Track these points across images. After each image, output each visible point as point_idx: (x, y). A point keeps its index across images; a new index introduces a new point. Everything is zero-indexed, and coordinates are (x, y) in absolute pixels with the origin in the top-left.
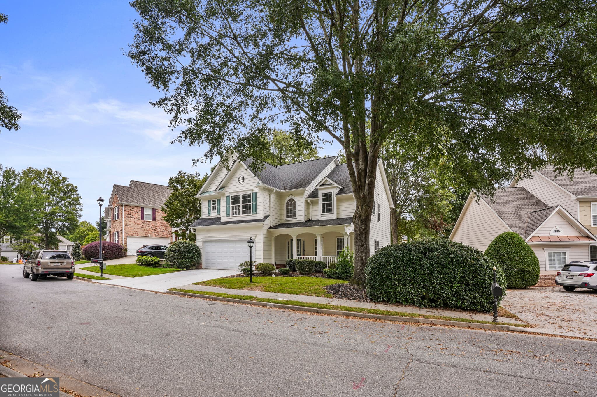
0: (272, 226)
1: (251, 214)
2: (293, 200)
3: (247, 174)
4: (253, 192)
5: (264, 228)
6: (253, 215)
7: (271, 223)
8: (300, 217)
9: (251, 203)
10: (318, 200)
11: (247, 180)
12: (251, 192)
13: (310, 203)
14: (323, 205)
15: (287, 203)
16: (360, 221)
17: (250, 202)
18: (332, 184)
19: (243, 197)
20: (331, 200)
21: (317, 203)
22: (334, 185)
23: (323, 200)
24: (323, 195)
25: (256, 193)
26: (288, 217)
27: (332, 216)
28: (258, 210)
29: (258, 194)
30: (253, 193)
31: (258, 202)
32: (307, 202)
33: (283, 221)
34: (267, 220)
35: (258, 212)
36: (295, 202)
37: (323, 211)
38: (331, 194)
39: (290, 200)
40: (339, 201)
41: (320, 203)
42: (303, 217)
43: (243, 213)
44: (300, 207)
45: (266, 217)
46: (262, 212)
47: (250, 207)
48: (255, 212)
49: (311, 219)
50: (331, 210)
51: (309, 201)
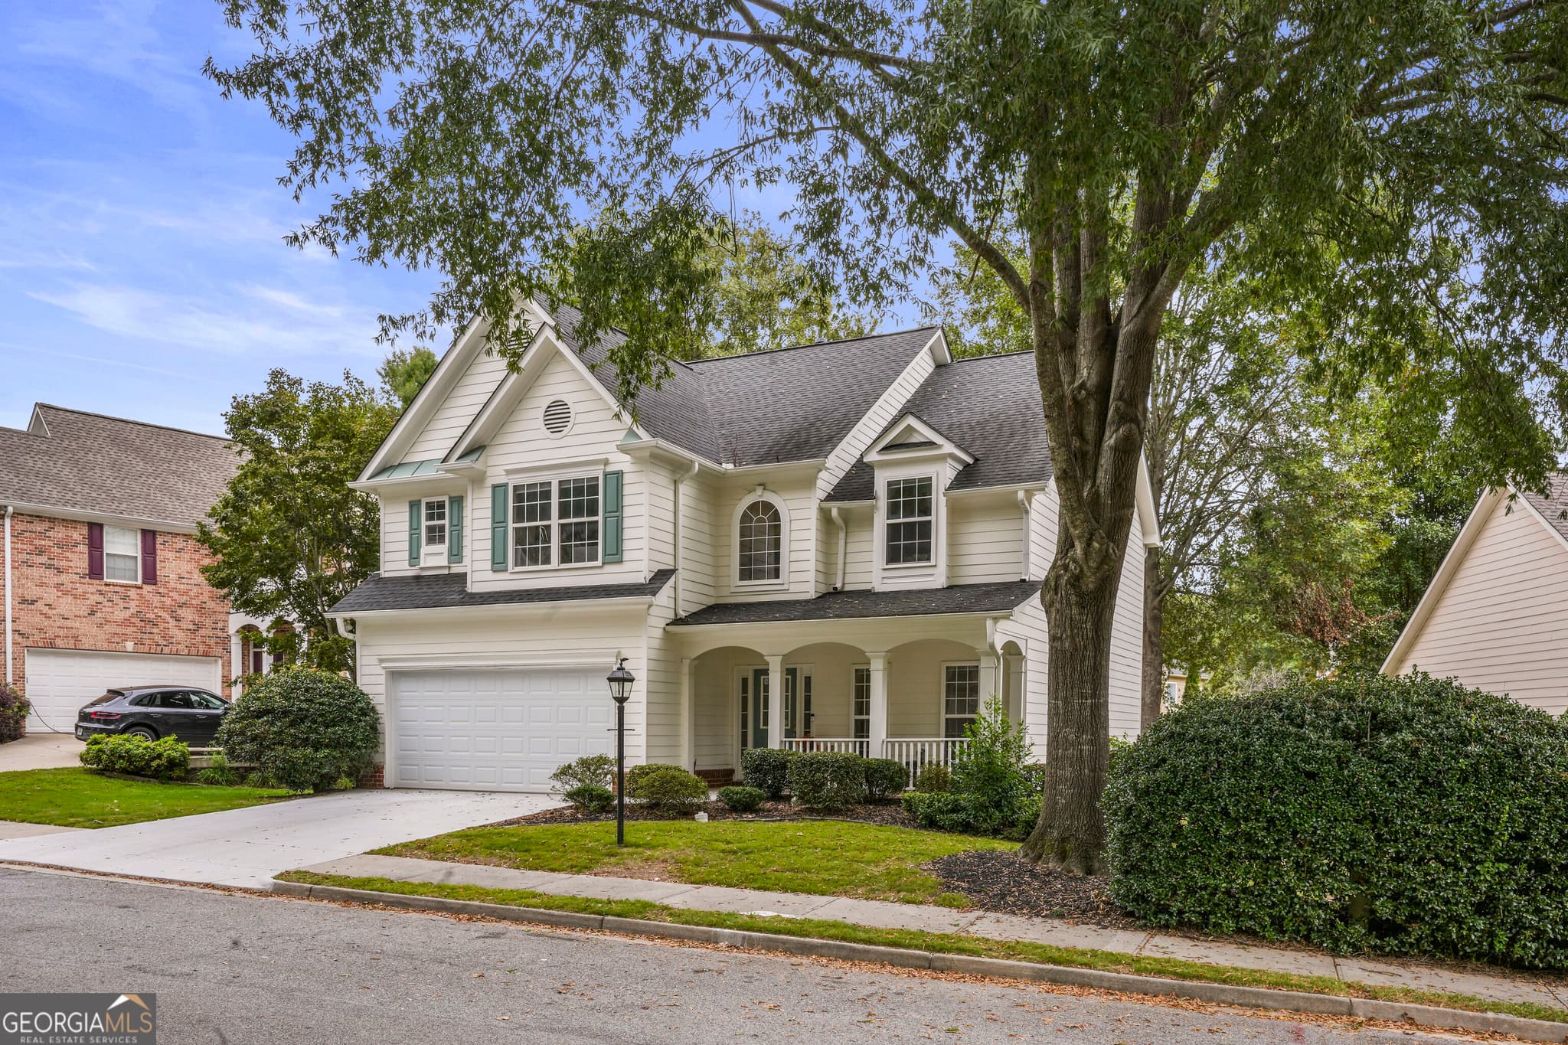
0: (682, 614)
1: (599, 563)
2: (768, 507)
3: (583, 396)
4: (609, 469)
5: (652, 621)
6: (609, 568)
7: (680, 603)
8: (794, 577)
9: (600, 518)
10: (873, 508)
11: (580, 418)
12: (598, 472)
13: (839, 522)
14: (893, 531)
15: (745, 518)
16: (1073, 598)
17: (593, 511)
18: (930, 444)
19: (564, 492)
20: (925, 509)
21: (868, 521)
22: (940, 447)
23: (893, 511)
24: (894, 490)
25: (619, 475)
26: (745, 575)
27: (932, 576)
28: (627, 545)
29: (627, 479)
30: (606, 475)
31: (627, 512)
32: (825, 517)
33: (725, 592)
34: (666, 591)
35: (626, 556)
36: (776, 516)
37: (893, 556)
38: (925, 486)
39: (754, 507)
40: (959, 514)
41: (881, 521)
42: (811, 576)
43: (566, 557)
44: (795, 535)
45: (662, 576)
46: (644, 555)
47: (594, 535)
48: (616, 555)
49: (839, 585)
50: (925, 553)
51: (834, 513)
